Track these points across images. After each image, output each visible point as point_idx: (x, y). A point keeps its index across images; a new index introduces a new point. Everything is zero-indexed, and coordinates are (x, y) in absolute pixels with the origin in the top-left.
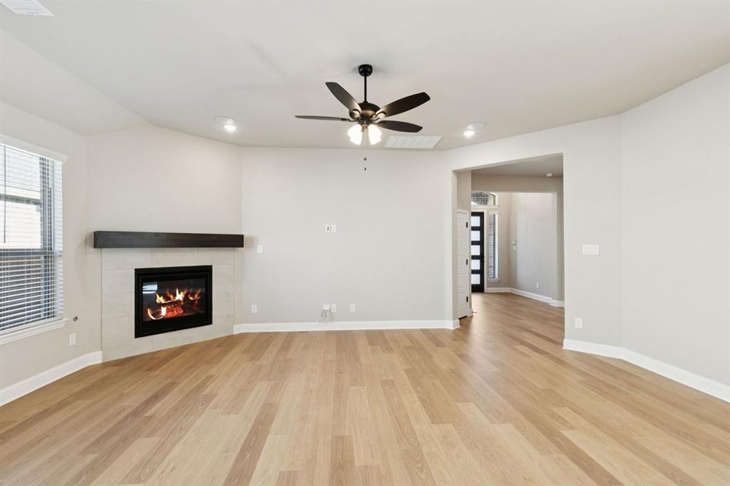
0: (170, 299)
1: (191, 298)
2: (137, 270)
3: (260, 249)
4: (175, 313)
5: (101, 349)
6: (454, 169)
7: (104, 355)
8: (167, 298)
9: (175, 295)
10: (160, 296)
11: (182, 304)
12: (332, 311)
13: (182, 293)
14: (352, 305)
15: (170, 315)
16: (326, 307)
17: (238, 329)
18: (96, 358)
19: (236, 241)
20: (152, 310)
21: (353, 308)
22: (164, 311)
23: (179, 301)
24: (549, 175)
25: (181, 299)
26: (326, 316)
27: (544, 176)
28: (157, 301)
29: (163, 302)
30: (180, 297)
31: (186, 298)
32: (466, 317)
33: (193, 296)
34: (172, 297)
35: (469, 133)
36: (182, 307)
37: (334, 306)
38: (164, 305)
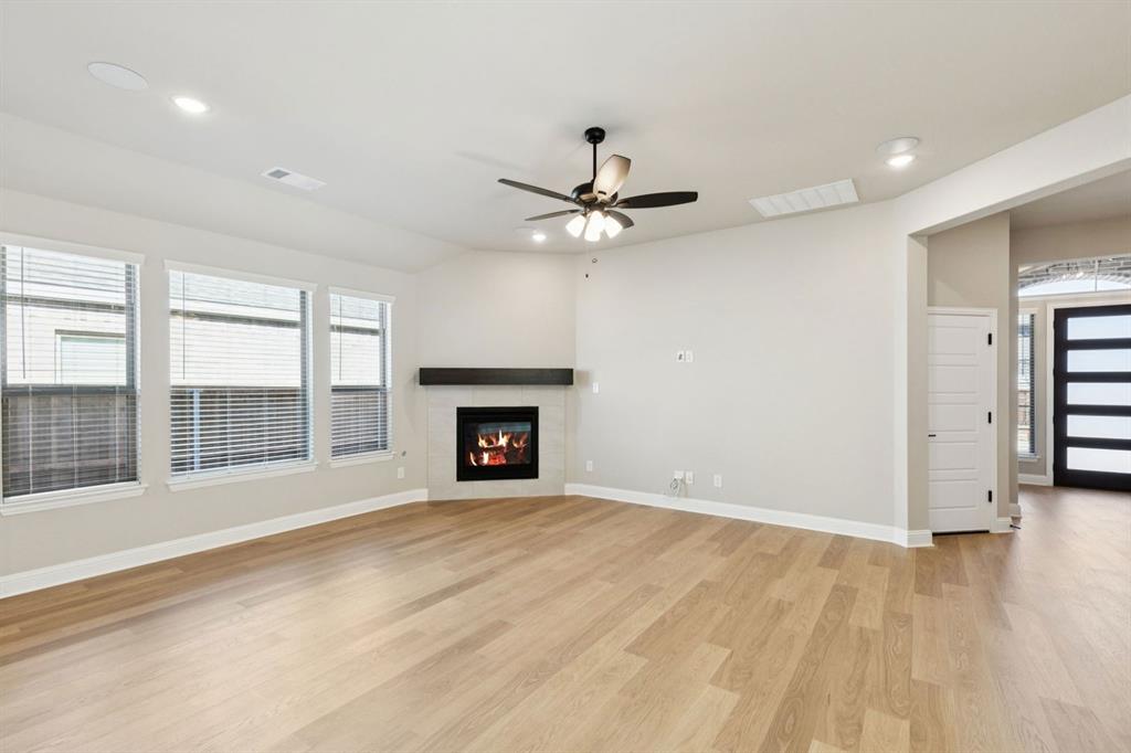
0: (492, 443)
1: (515, 445)
2: (458, 408)
3: (596, 389)
4: (497, 463)
5: (427, 487)
6: (910, 232)
7: (429, 495)
8: (490, 442)
9: (498, 439)
10: (484, 439)
11: (505, 450)
12: (687, 481)
13: (505, 437)
14: (715, 477)
15: (492, 463)
16: (678, 475)
17: (571, 489)
18: (421, 495)
19: (564, 377)
20: (475, 455)
21: (718, 481)
22: (486, 458)
23: (501, 447)
25: (504, 445)
26: (679, 488)
28: (480, 444)
29: (486, 446)
30: (503, 441)
31: (509, 444)
32: (987, 532)
33: (518, 443)
34: (494, 441)
35: (901, 161)
36: (505, 455)
37: (689, 475)
38: (486, 450)
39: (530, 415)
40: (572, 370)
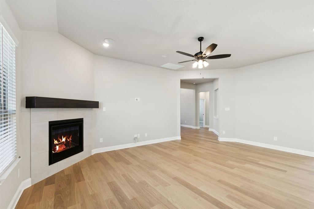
0: (60, 141)
1: (68, 140)
2: (50, 122)
3: (104, 109)
4: (62, 148)
5: (31, 177)
7: (32, 181)
8: (59, 141)
10: (56, 140)
11: (65, 143)
12: (138, 137)
13: (65, 138)
14: (146, 134)
16: (135, 136)
17: (94, 152)
21: (146, 135)
22: (57, 148)
24: (194, 83)
25: (64, 141)
26: (135, 140)
27: (193, 84)
28: (55, 143)
29: (57, 143)
30: (64, 140)
31: (66, 140)
33: (69, 139)
34: (61, 140)
36: (65, 145)
37: (139, 135)
38: (57, 145)
39: (79, 123)
40: (98, 102)
